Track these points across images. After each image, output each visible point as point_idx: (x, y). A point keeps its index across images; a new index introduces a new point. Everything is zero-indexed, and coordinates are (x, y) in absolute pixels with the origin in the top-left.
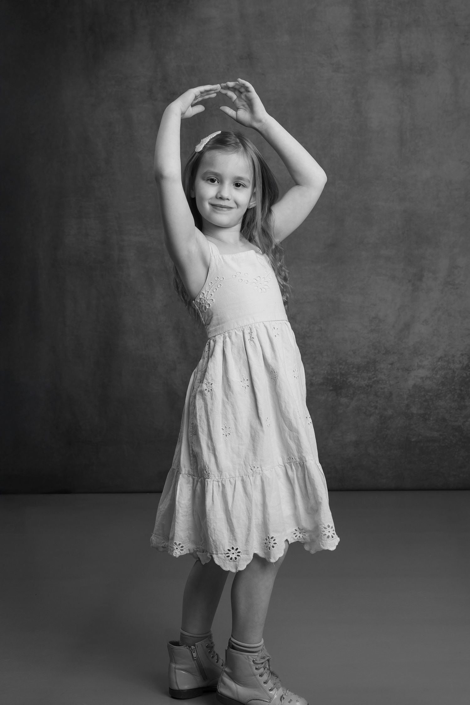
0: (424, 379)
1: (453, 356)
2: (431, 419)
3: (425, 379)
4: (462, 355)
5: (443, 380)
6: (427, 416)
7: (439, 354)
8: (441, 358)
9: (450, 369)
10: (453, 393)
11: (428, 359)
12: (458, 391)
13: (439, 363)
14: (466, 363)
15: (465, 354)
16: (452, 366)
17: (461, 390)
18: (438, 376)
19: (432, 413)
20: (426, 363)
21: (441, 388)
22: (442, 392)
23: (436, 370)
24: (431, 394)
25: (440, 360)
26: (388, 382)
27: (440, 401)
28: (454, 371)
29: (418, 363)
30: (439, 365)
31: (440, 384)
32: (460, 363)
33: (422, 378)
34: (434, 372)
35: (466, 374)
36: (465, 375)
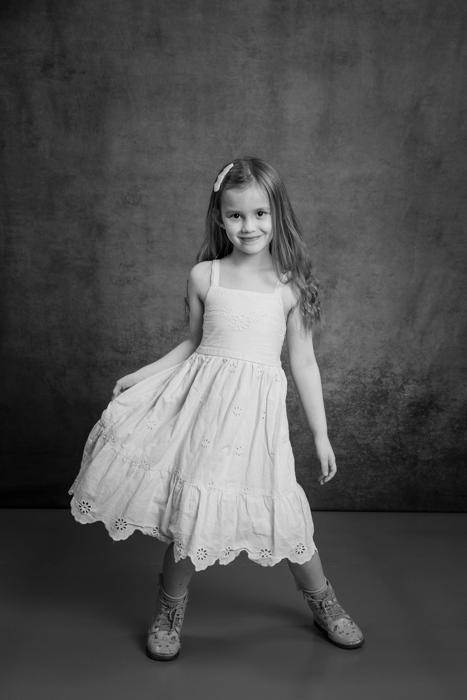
0: (333, 393)
1: (365, 370)
2: (339, 436)
3: (335, 393)
4: (374, 368)
5: (353, 395)
6: (334, 432)
7: (350, 366)
8: (352, 371)
9: (361, 383)
10: (363, 409)
11: (338, 372)
12: (368, 407)
13: (350, 377)
14: (377, 377)
15: (378, 368)
16: (363, 380)
17: (371, 406)
18: (348, 391)
19: (340, 430)
20: (335, 376)
21: (350, 403)
22: (352, 407)
23: (346, 384)
24: (340, 409)
25: (351, 373)
26: (294, 395)
27: (349, 416)
28: (365, 386)
29: (327, 376)
30: (350, 378)
31: (349, 399)
32: (372, 377)
33: (331, 392)
34: (344, 386)
35: (378, 389)
36: (376, 390)
